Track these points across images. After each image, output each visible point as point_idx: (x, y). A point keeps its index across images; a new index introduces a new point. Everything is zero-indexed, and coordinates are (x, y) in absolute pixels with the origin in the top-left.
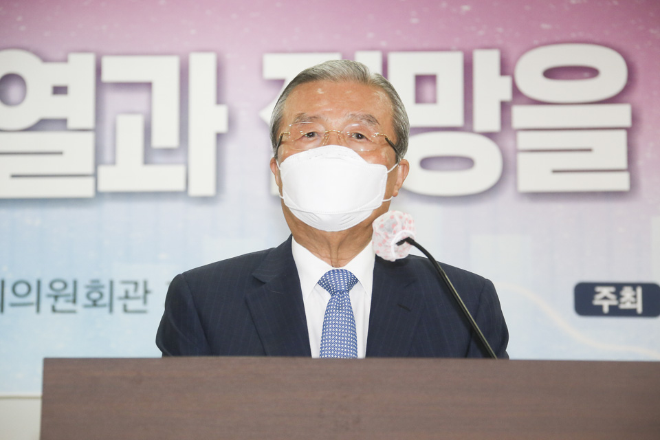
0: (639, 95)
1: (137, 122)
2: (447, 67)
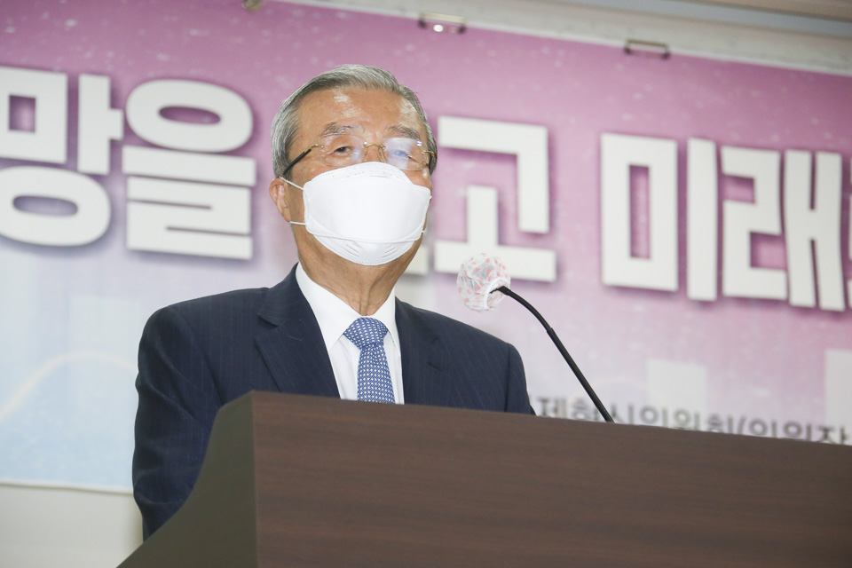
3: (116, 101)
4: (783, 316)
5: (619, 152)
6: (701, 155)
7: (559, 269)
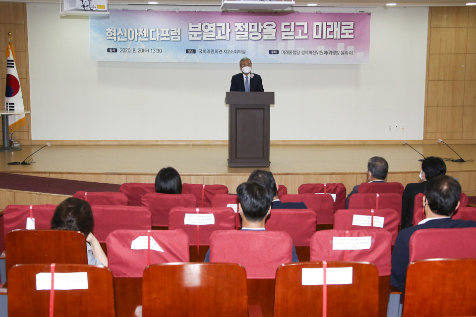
0: (277, 28)
1: (220, 31)
2: (256, 24)
3: (262, 25)
4: (333, 40)
5: (315, 24)
6: (325, 24)
7: (308, 37)
